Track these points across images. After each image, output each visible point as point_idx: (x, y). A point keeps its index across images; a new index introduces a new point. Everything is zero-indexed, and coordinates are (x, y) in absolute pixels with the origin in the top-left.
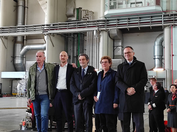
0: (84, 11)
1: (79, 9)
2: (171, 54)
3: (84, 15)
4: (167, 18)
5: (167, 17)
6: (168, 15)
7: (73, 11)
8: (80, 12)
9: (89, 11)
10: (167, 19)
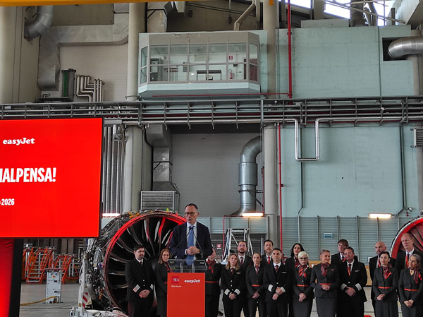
0: (82, 78)
1: (69, 74)
2: (279, 184)
3: (82, 88)
4: (269, 108)
5: (270, 106)
6: (272, 102)
7: (54, 76)
8: (71, 79)
9: (93, 79)
10: (269, 111)
